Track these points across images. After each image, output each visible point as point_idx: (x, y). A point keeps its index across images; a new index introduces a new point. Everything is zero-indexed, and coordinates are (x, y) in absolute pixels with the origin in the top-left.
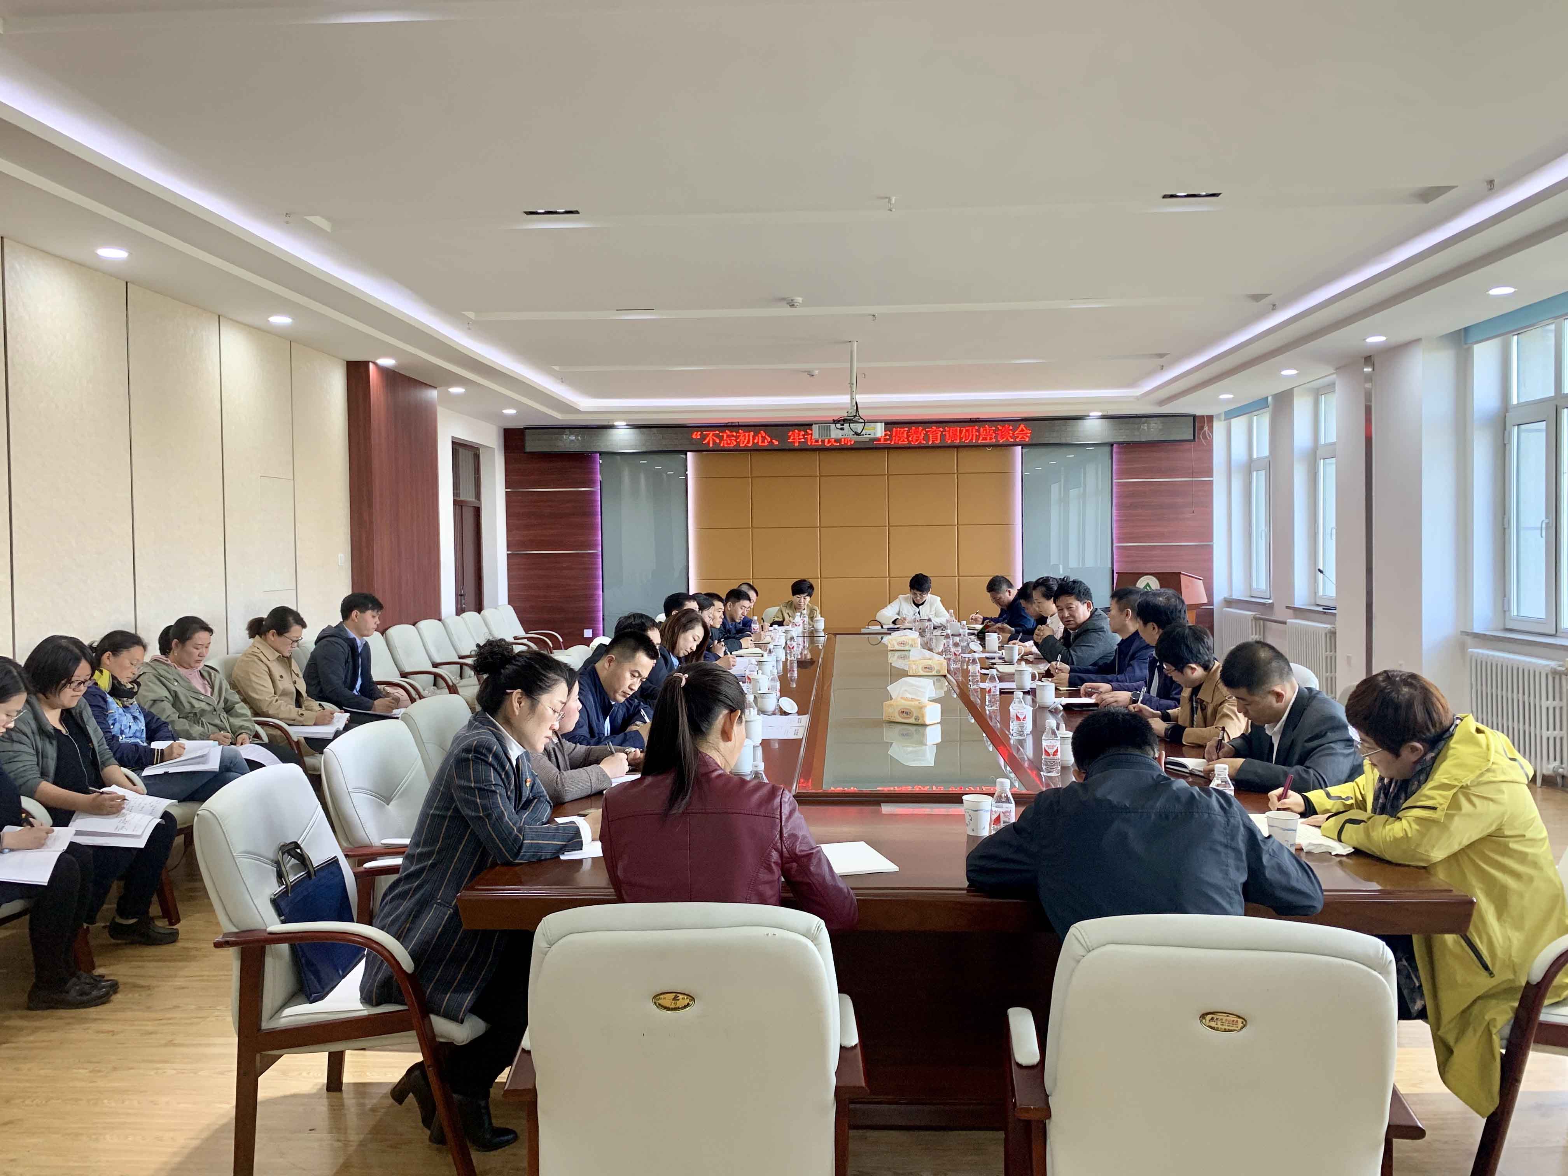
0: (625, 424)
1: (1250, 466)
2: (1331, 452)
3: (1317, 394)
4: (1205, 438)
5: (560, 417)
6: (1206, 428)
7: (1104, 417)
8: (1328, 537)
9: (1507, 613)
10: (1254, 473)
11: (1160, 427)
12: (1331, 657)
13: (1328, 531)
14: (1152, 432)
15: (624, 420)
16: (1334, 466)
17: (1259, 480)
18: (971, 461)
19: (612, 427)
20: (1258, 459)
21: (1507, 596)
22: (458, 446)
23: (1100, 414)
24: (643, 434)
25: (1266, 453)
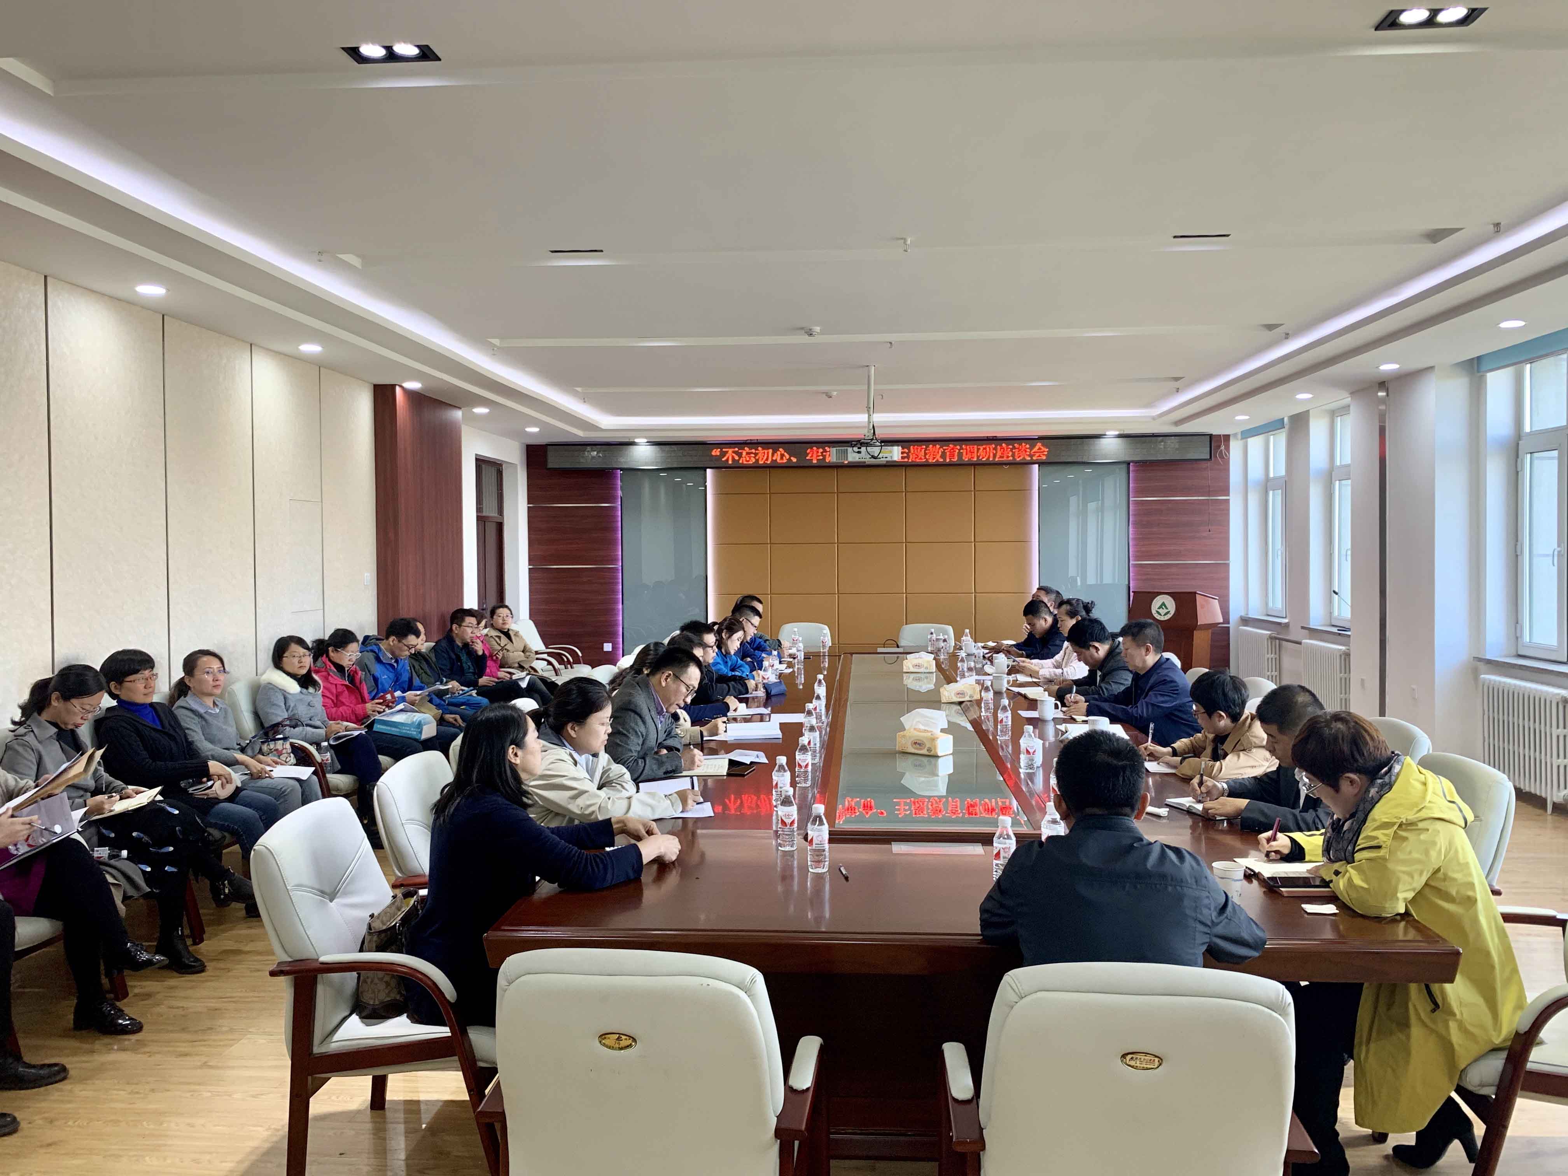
0: (646, 441)
1: (1267, 485)
2: (1346, 473)
3: (1333, 414)
4: (1222, 457)
5: (580, 434)
6: (1223, 447)
7: (1120, 436)
8: (1343, 558)
9: (1519, 639)
10: (1271, 493)
11: (1177, 446)
12: (1346, 679)
13: (1343, 552)
14: (1168, 451)
15: (646, 437)
16: (1349, 488)
17: (1275, 499)
18: (987, 479)
19: (633, 444)
20: (1274, 479)
21: (1519, 622)
22: (481, 463)
23: (1117, 433)
24: (663, 451)
25: (1283, 472)
